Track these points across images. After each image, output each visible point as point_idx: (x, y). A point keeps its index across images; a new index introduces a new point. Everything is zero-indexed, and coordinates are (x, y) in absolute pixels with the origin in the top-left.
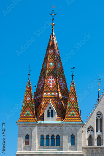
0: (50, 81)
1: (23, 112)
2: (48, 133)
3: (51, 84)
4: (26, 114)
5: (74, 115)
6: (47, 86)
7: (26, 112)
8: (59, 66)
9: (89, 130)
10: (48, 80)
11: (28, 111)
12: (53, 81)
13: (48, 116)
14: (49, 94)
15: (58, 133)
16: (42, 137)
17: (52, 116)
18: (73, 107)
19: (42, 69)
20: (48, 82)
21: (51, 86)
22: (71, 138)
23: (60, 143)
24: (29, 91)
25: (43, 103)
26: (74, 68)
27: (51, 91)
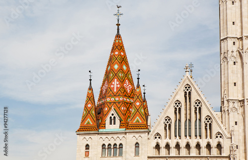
0: (114, 85)
1: (83, 121)
2: (110, 142)
3: (115, 88)
4: (86, 122)
5: (139, 122)
6: (111, 90)
7: (86, 120)
8: (125, 68)
9: (156, 138)
10: (112, 84)
11: (89, 119)
12: (117, 85)
13: (111, 124)
14: (113, 99)
15: (121, 142)
16: (104, 147)
17: (114, 124)
18: (138, 112)
19: (106, 72)
20: (112, 86)
21: (115, 91)
22: (136, 147)
23: (123, 152)
24: (90, 98)
25: (106, 109)
26: (139, 70)
27: (115, 96)
